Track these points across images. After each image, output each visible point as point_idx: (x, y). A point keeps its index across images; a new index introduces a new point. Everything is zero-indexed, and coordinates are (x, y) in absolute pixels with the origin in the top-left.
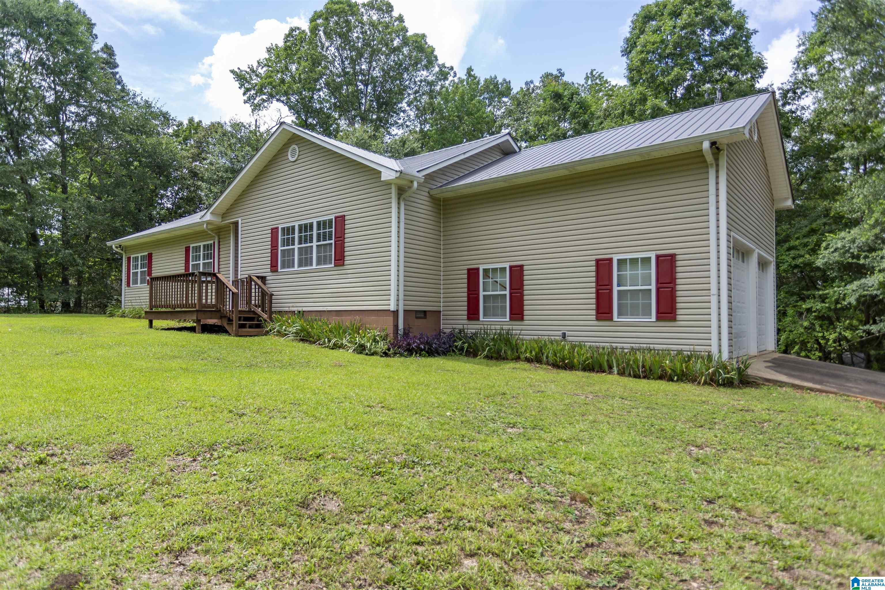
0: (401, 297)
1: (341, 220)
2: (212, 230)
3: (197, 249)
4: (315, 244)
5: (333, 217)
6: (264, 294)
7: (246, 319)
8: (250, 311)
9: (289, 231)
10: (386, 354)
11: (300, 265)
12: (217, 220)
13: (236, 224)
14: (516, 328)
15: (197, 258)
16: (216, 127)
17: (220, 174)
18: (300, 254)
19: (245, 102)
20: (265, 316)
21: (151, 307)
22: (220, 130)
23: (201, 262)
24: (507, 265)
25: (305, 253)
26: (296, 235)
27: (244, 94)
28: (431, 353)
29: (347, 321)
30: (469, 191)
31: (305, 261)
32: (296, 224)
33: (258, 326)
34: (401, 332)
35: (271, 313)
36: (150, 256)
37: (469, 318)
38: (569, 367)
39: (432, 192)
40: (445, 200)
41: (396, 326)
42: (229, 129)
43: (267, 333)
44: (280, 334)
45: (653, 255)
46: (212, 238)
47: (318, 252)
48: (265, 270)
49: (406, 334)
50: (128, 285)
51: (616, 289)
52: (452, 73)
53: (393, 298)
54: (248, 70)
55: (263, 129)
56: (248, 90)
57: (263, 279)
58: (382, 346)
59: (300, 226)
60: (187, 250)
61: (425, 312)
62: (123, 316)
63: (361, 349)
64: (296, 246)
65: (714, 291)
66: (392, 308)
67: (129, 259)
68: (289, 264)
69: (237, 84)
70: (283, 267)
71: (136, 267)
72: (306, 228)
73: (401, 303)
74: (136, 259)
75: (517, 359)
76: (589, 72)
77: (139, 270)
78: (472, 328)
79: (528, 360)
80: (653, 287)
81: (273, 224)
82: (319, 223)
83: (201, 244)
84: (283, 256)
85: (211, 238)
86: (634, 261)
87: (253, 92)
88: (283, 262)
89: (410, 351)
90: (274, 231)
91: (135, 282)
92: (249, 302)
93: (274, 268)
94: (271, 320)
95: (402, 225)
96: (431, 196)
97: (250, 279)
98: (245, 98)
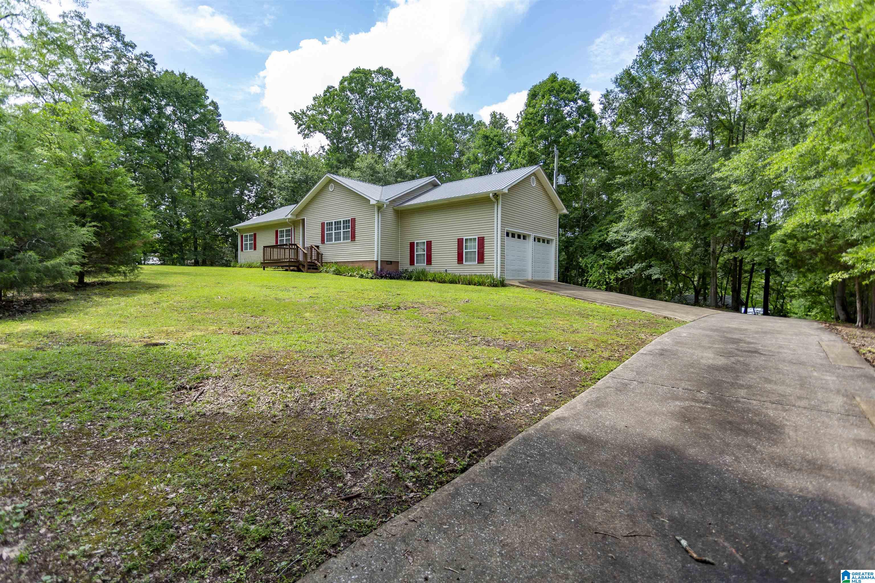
0: (379, 255)
1: (353, 220)
2: (290, 222)
3: (282, 232)
4: (342, 231)
5: (350, 219)
6: (318, 254)
7: (310, 265)
8: (312, 262)
9: (330, 224)
10: (372, 278)
11: (335, 241)
12: (294, 218)
13: (304, 220)
14: (428, 268)
15: (282, 236)
16: (282, 153)
17: (286, 184)
18: (335, 235)
19: (299, 133)
20: (319, 264)
21: (264, 260)
22: (284, 156)
23: (285, 238)
24: (425, 241)
25: (338, 234)
26: (333, 227)
27: (298, 128)
28: (391, 278)
29: (356, 265)
30: (410, 208)
31: (338, 239)
32: (333, 221)
33: (316, 269)
34: (379, 270)
35: (322, 263)
36: (255, 235)
37: (411, 265)
38: (444, 282)
39: (395, 208)
40: (401, 211)
41: (377, 268)
42: (290, 155)
43: (320, 272)
44: (327, 272)
45: (477, 237)
46: (291, 226)
47: (344, 234)
48: (318, 243)
49: (381, 270)
50: (242, 250)
51: (464, 251)
52: (431, 116)
53: (376, 255)
54: (300, 112)
55: (310, 154)
56: (300, 125)
57: (318, 247)
58: (370, 275)
59: (335, 222)
60: (277, 232)
61: (391, 262)
62: (241, 267)
63: (362, 276)
64: (333, 232)
65: (495, 251)
66: (375, 259)
67: (242, 236)
68: (330, 240)
69: (294, 122)
70: (327, 241)
71: (247, 241)
72: (338, 223)
73: (379, 257)
74: (246, 236)
75: (426, 280)
76: (519, 113)
77: (248, 242)
78: (411, 268)
79: (430, 281)
80: (477, 250)
81: (322, 221)
82: (344, 221)
83: (285, 229)
84: (327, 236)
85: (289, 226)
86: (471, 239)
87: (303, 126)
88: (327, 239)
89: (382, 277)
90: (323, 224)
91: (246, 249)
92: (311, 258)
93: (323, 242)
94: (322, 266)
95: (380, 223)
96: (394, 209)
97: (312, 247)
98: (299, 130)
